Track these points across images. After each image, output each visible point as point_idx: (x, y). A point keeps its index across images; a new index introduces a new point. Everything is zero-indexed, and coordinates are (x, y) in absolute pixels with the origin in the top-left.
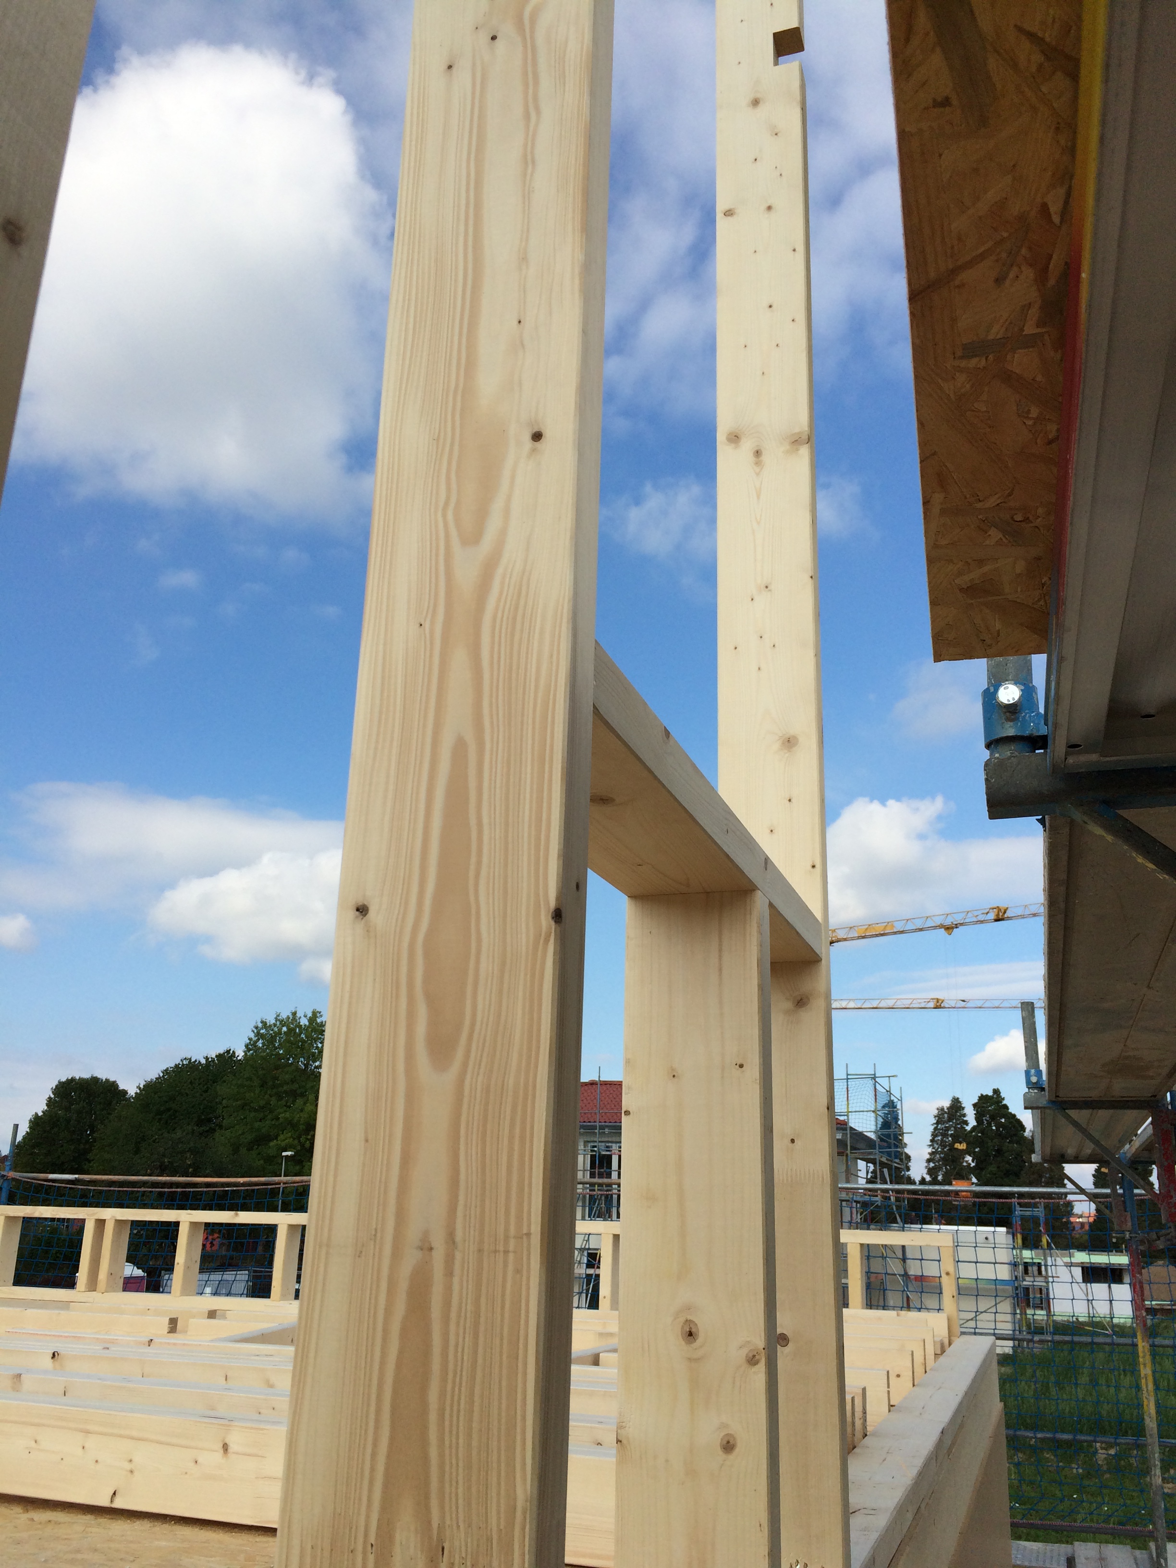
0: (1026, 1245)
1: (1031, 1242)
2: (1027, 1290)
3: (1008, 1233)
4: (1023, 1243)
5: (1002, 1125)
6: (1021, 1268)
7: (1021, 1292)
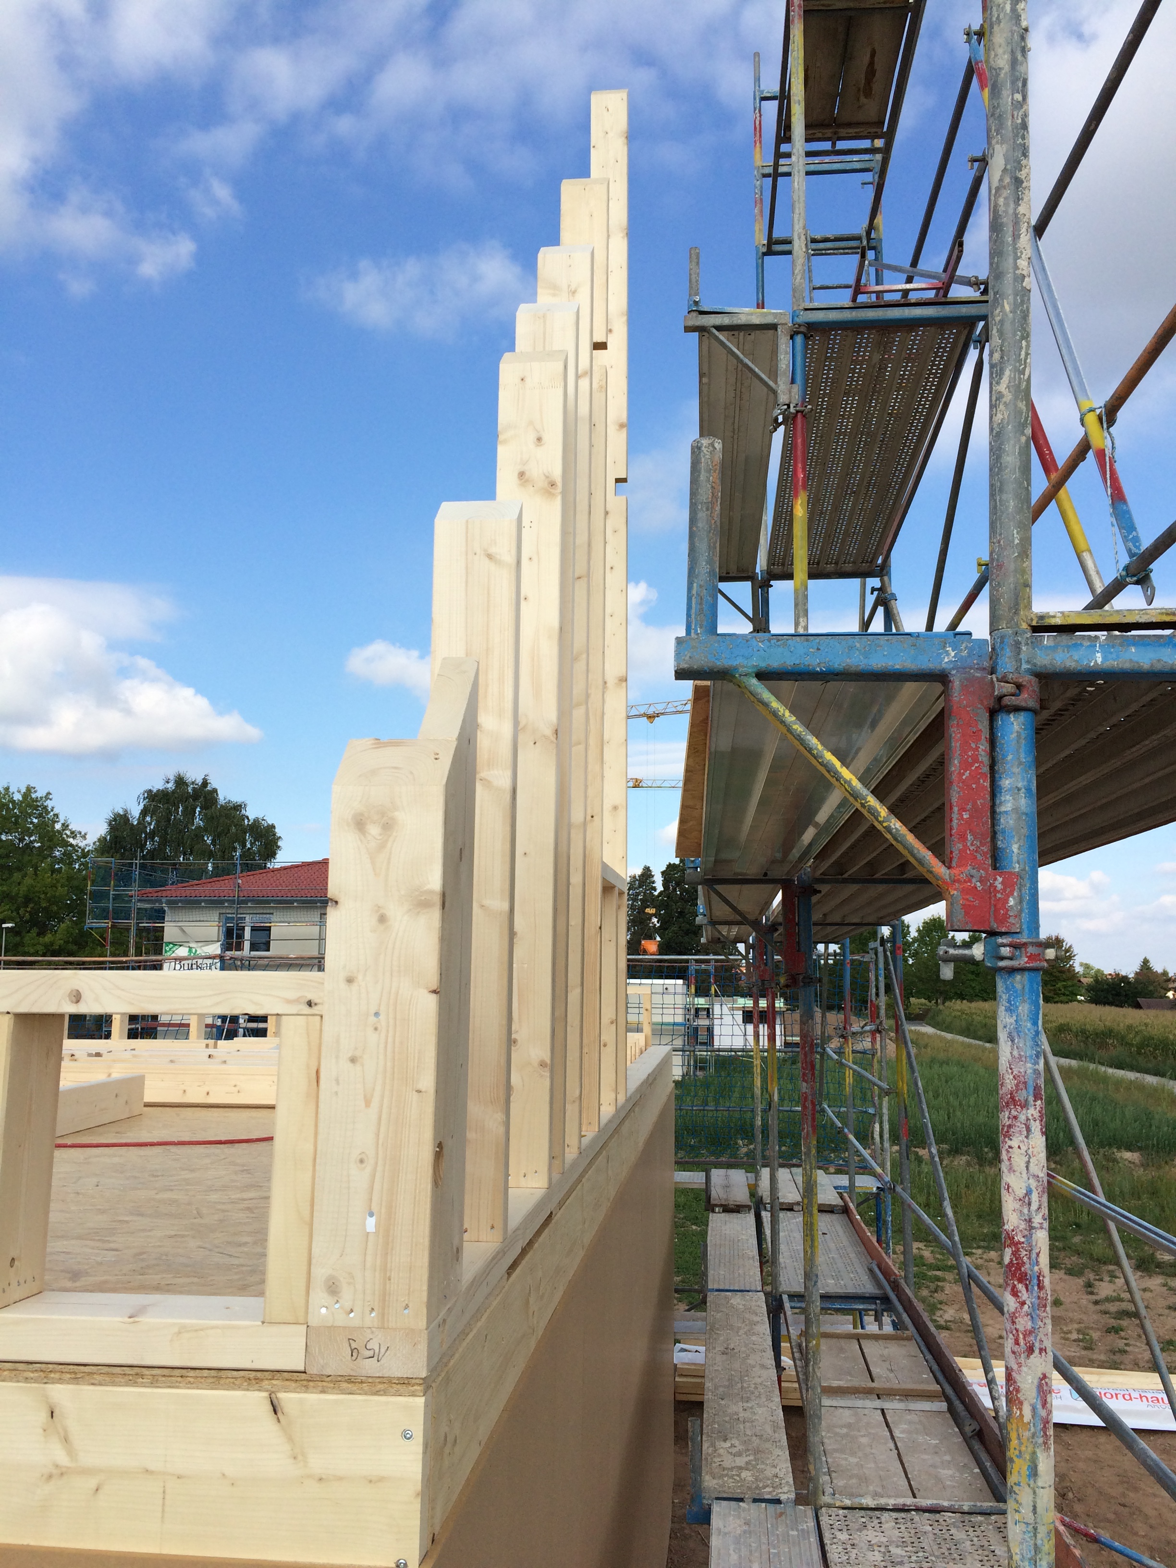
0: (698, 994)
1: (701, 991)
2: (696, 1029)
3: (684, 984)
4: (696, 992)
5: (686, 890)
6: (693, 1012)
7: (691, 1031)
